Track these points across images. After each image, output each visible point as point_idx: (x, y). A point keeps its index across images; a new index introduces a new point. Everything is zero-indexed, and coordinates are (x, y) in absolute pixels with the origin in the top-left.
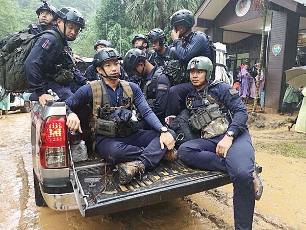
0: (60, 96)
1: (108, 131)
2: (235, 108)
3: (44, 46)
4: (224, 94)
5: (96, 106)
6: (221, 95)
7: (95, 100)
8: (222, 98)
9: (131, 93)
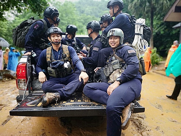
0: (37, 54)
1: (52, 74)
2: (130, 62)
3: (35, 27)
4: (124, 53)
5: (48, 60)
6: (122, 54)
7: (47, 56)
8: (122, 56)
9: (68, 52)
